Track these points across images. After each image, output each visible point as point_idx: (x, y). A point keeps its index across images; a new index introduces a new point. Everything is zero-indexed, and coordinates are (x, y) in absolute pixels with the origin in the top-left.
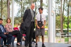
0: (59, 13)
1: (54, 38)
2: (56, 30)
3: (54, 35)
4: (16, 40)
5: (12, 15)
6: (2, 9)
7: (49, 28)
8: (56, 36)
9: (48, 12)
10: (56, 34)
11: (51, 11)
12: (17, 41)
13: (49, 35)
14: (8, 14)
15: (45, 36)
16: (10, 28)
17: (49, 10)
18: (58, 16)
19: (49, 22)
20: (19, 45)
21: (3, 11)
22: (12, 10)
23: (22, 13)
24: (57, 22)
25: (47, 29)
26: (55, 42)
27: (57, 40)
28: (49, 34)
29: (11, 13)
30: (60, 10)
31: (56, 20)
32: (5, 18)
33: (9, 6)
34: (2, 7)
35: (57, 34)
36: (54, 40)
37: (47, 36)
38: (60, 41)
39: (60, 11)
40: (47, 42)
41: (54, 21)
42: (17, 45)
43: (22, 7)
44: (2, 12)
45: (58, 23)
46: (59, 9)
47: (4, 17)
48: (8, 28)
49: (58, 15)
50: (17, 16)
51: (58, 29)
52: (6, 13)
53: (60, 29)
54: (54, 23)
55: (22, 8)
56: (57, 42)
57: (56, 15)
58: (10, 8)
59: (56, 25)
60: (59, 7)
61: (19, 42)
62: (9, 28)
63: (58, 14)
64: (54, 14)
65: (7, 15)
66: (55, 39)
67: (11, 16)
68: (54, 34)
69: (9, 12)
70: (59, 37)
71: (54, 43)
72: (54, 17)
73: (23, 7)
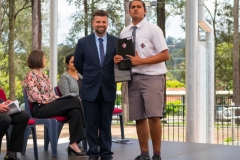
0: (226, 31)
1: (209, 126)
2: (217, 97)
3: (209, 115)
4: (65, 135)
5: (52, 40)
6: (12, 16)
7: (189, 89)
8: (217, 120)
9: (184, 25)
10: (216, 109)
11: (197, 24)
12: (70, 139)
13: (189, 115)
14: (34, 34)
15: (176, 117)
16: (43, 89)
17: (188, 19)
18: (224, 43)
19: (190, 65)
20: (77, 154)
21: (17, 24)
22: (49, 21)
23: (89, 30)
24: (219, 65)
25: (183, 93)
26: (214, 141)
27: (221, 134)
28: (191, 109)
29: (46, 30)
30: (232, 19)
31: (216, 59)
32: (23, 51)
33: (39, 6)
34: (12, 10)
35: (220, 112)
36: (209, 133)
37: (181, 117)
38: (230, 136)
39: (230, 22)
40: (181, 140)
41: (208, 60)
42: (70, 151)
43: (86, 9)
44: (11, 28)
45: (225, 71)
46: (227, 15)
47: (22, 45)
48: (36, 89)
49: (226, 38)
50: (70, 43)
51: (226, 92)
52: (28, 30)
53: (231, 92)
54: (209, 67)
55: (90, 12)
56: (221, 143)
57: (216, 39)
58: (43, 12)
59: (215, 77)
60: (228, 7)
61: (78, 142)
62: (40, 90)
63: (223, 34)
64: (207, 33)
65: (32, 40)
66: (213, 129)
67: (45, 42)
68: (208, 110)
69: (40, 27)
70: (229, 121)
71: (208, 146)
72: (207, 47)
73: (93, 8)
